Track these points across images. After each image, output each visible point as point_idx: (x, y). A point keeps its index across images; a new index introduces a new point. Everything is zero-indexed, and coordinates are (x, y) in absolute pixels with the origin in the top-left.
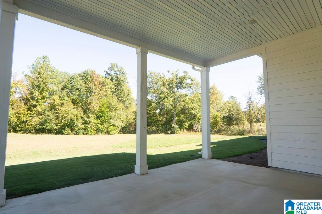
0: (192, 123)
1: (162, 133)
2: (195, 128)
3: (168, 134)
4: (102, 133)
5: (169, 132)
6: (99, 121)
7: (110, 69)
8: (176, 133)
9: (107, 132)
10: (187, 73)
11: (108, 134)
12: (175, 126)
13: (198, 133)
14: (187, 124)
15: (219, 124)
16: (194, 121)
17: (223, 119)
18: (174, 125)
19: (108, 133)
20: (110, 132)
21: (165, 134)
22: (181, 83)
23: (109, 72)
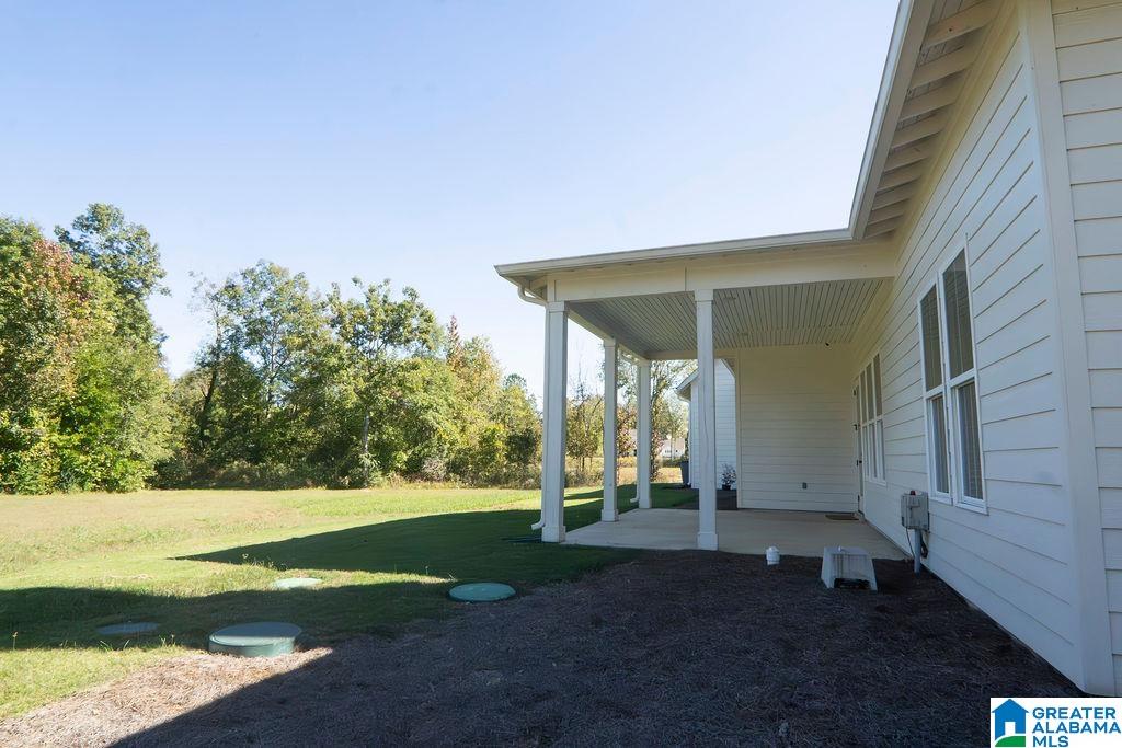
0: (420, 452)
1: (316, 484)
2: (428, 471)
3: (341, 487)
4: (82, 485)
5: (347, 480)
6: (76, 439)
7: (82, 224)
8: (369, 485)
9: (104, 481)
10: (413, 294)
11: (110, 490)
12: (368, 462)
13: (437, 484)
14: (405, 458)
15: (501, 457)
16: (427, 446)
17: (508, 444)
18: (367, 459)
19: (110, 485)
20: (122, 483)
21: (329, 488)
22: (397, 324)
23: (75, 235)
